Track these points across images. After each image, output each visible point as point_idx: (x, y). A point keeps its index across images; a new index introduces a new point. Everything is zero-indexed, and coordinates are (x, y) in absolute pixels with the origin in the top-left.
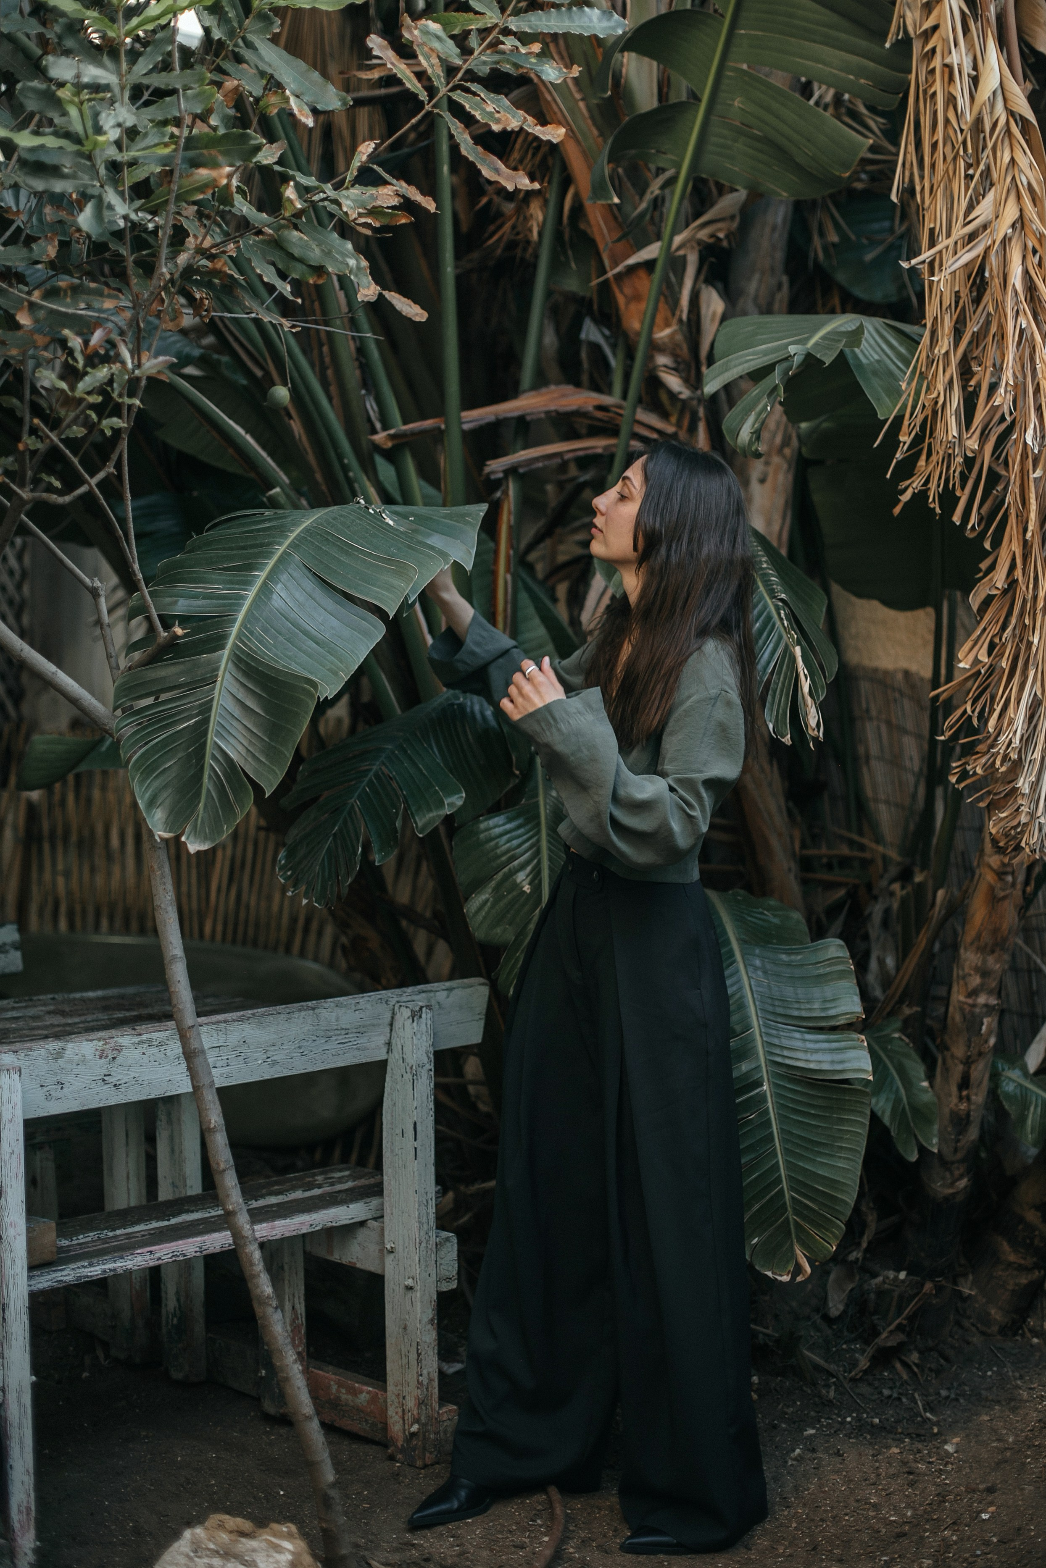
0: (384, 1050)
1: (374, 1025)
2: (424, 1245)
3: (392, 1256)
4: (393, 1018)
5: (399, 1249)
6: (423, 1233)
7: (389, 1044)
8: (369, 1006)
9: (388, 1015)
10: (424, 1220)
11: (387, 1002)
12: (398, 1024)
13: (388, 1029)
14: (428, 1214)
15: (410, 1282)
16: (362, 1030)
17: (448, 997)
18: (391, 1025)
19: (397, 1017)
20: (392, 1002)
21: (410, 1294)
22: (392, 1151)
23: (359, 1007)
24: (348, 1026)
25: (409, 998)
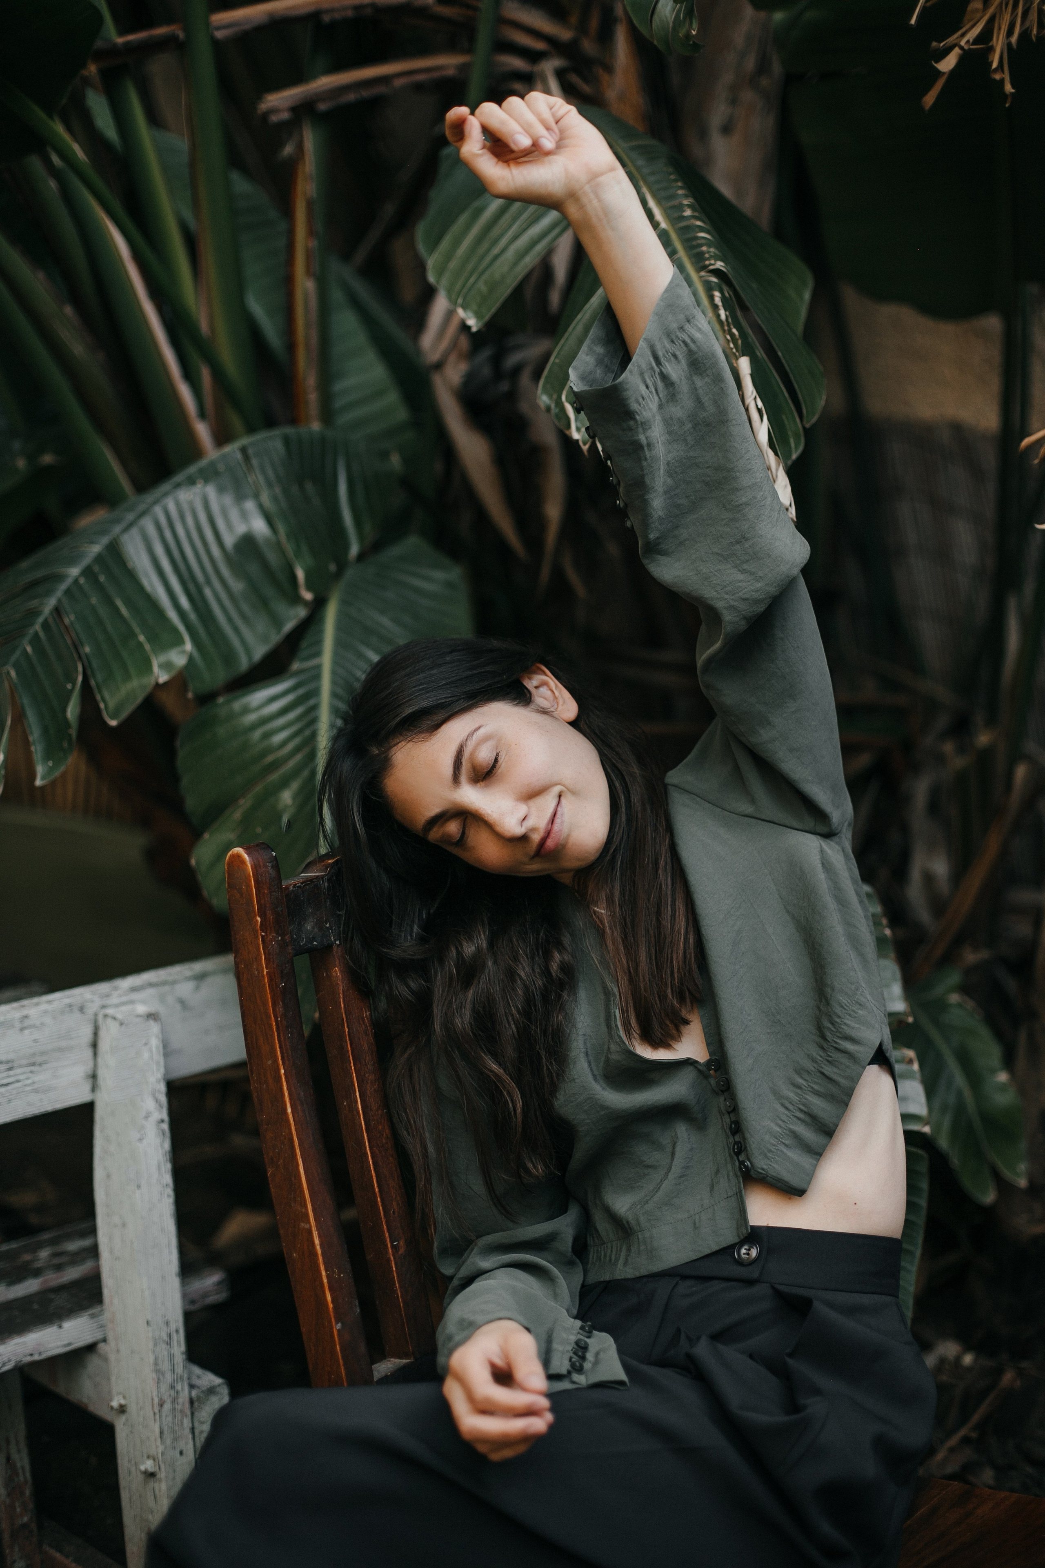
0: (87, 1087)
1: (61, 1050)
2: (167, 1406)
3: (123, 1418)
4: (96, 1034)
5: (132, 1409)
6: (164, 1387)
7: (94, 1077)
8: (48, 1020)
9: (86, 1032)
10: (166, 1366)
11: (82, 1009)
12: (104, 1045)
13: (89, 1053)
14: (171, 1357)
15: (149, 1465)
16: (39, 1059)
17: (197, 988)
18: (94, 1045)
19: (102, 1033)
20: (92, 1009)
21: (152, 1484)
22: (111, 1252)
23: (27, 1023)
24: (11, 1056)
25: (124, 999)
